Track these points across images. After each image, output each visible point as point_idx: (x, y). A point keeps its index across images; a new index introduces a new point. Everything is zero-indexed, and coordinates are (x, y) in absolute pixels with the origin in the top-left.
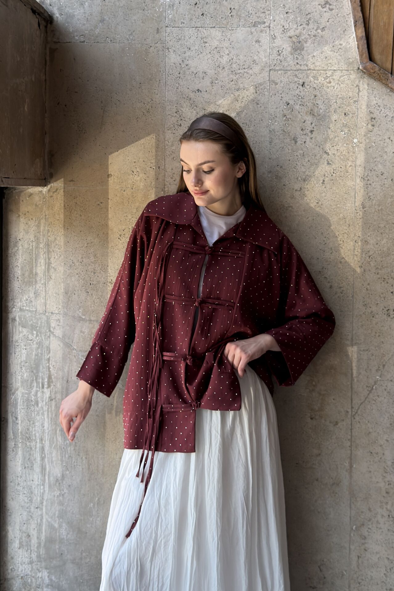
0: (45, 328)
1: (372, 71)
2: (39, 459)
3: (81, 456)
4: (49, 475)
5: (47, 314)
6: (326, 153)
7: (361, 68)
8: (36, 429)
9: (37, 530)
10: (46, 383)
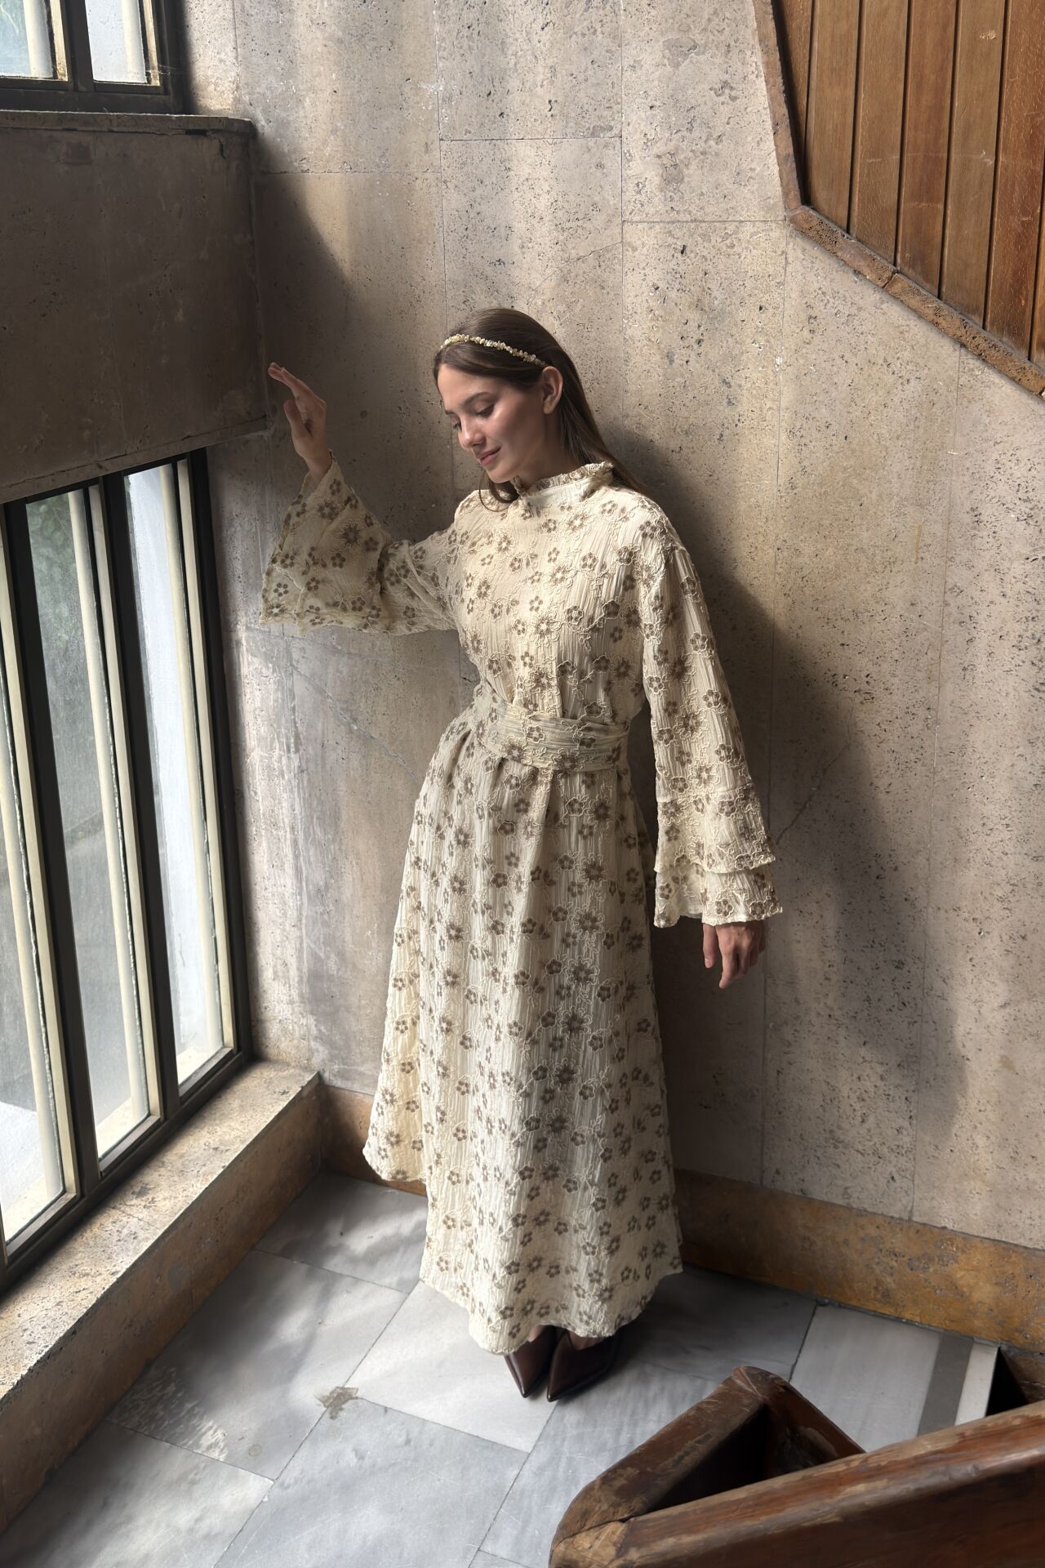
0: (285, 661)
1: (806, 226)
4: (307, 882)
5: (285, 638)
6: (727, 383)
7: (787, 218)
9: (297, 957)
10: (292, 745)
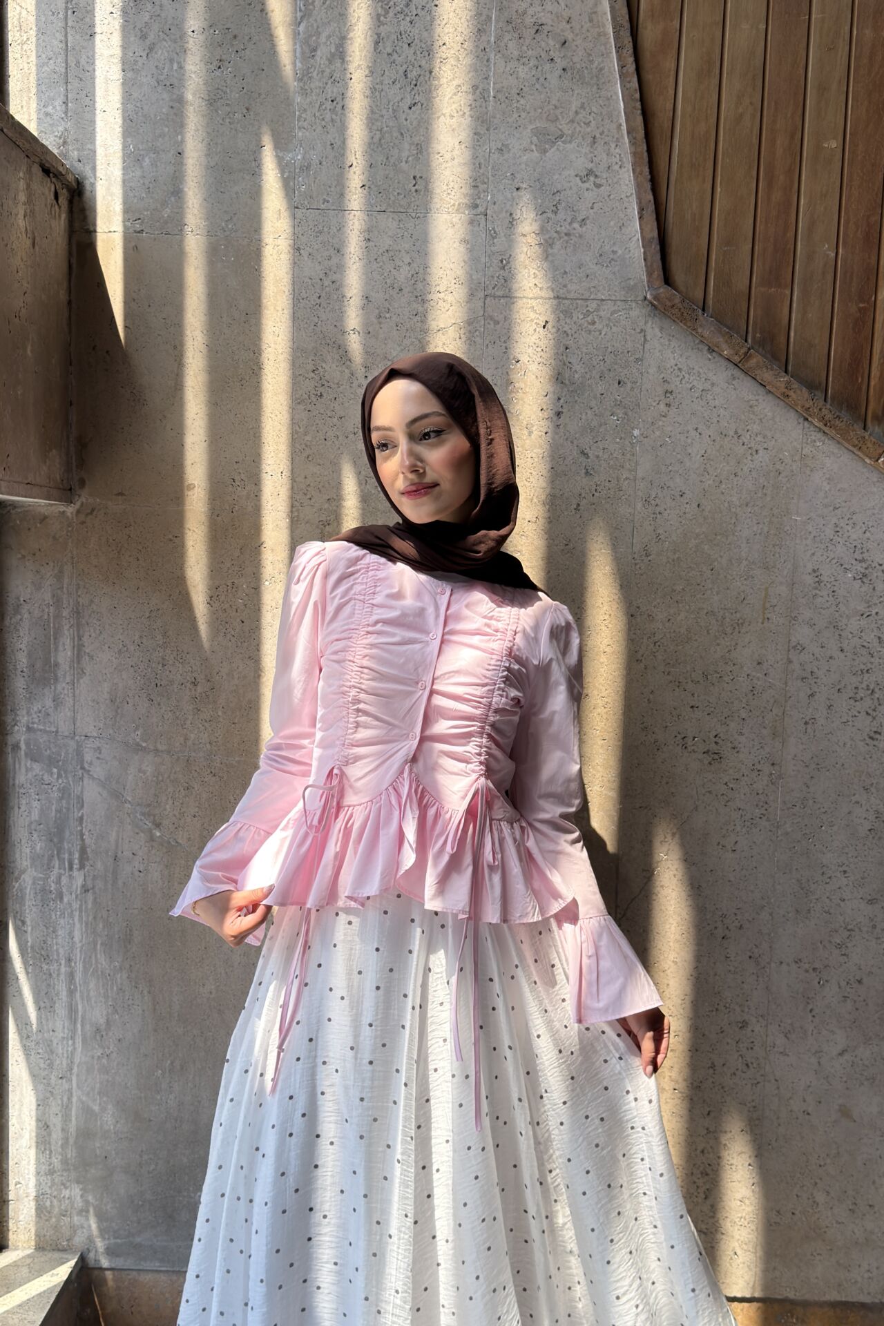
0: (74, 763)
1: (669, 304)
2: (64, 995)
3: (141, 989)
5: (77, 738)
6: (585, 454)
7: (649, 297)
8: (60, 941)
9: (62, 1116)
10: (76, 861)
